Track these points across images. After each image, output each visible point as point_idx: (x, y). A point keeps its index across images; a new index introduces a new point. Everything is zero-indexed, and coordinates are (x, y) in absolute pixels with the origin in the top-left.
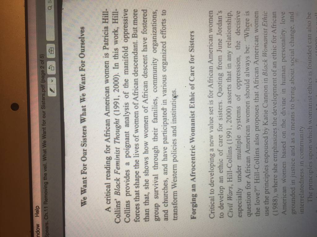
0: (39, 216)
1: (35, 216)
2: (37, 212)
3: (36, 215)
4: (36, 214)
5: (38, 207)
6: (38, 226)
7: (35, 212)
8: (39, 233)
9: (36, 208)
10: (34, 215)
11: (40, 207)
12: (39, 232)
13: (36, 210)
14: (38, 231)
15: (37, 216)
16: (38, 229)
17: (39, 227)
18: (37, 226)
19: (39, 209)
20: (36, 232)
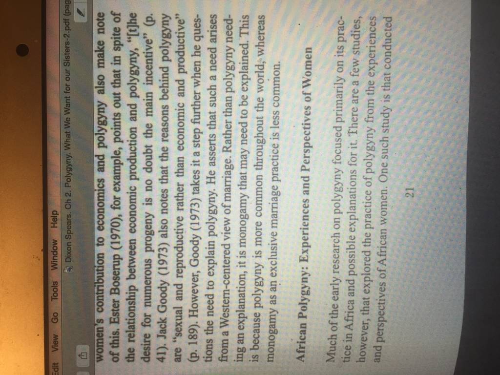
0: (56, 227)
1: (52, 227)
2: (55, 220)
3: (52, 225)
4: (52, 223)
5: (55, 213)
6: (55, 242)
7: (50, 220)
8: (57, 254)
9: (53, 214)
10: (50, 225)
11: (59, 212)
12: (57, 252)
13: (51, 217)
14: (55, 251)
15: (54, 227)
16: (55, 248)
17: (57, 244)
18: (53, 242)
19: (57, 216)
20: (52, 251)
